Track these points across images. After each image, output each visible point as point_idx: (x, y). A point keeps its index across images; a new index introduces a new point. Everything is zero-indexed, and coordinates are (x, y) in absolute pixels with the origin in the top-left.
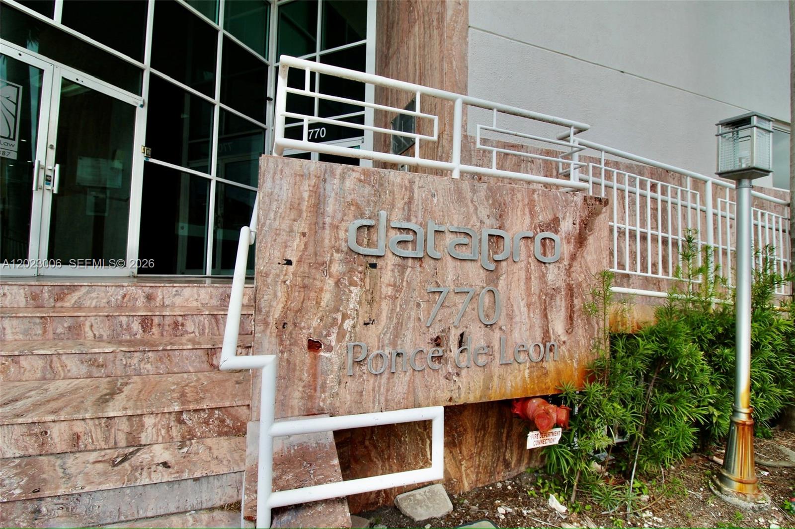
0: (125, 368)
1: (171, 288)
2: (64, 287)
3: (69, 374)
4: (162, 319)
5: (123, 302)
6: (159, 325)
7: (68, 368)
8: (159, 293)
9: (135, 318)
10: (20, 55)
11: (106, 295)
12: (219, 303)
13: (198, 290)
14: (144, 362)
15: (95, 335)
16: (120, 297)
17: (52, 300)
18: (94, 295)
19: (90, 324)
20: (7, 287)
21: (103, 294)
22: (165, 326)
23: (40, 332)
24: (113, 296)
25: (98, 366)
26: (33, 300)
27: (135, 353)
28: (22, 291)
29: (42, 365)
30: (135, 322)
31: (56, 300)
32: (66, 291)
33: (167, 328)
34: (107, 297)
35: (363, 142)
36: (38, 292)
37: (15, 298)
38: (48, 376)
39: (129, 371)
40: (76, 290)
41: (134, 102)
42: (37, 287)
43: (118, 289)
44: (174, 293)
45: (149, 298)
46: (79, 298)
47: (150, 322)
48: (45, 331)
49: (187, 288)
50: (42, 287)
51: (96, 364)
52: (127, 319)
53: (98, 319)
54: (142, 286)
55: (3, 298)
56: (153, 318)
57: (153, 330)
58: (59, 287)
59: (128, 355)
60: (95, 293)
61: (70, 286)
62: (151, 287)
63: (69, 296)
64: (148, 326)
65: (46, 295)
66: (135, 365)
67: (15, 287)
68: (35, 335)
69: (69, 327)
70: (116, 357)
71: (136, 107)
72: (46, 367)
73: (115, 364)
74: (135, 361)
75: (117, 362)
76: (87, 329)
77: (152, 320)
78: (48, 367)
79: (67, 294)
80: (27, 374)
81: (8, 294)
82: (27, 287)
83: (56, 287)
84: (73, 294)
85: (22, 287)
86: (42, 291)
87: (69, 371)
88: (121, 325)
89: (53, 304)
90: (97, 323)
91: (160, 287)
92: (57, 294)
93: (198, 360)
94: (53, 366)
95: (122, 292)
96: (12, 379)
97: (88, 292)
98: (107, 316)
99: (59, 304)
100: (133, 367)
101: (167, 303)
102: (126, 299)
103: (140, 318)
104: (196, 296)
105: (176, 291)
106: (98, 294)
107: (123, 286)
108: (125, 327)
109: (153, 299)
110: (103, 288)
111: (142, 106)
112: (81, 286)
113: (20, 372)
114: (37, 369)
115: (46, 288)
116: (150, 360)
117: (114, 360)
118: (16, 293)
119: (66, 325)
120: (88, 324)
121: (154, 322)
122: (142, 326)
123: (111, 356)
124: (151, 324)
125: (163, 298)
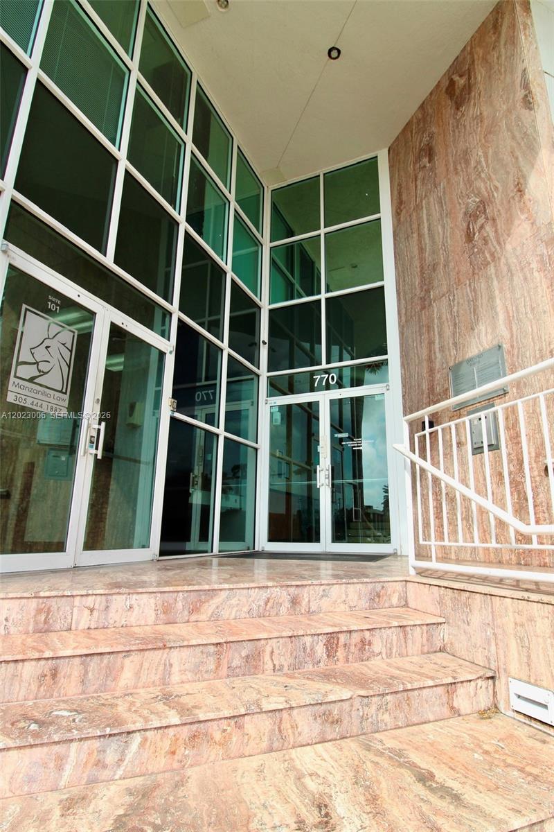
0: (361, 722)
1: (318, 587)
2: (201, 593)
3: (300, 739)
4: (348, 635)
5: (265, 609)
6: (345, 645)
7: (299, 730)
8: (305, 594)
9: (320, 637)
10: (79, 296)
11: (247, 601)
12: (368, 604)
13: (347, 588)
14: (382, 710)
15: (274, 666)
16: (262, 603)
17: (186, 613)
18: (234, 601)
19: (270, 649)
20: (135, 596)
21: (244, 600)
22: (351, 647)
23: (212, 667)
24: (256, 602)
25: (333, 722)
26: (164, 613)
27: (373, 698)
28: (152, 601)
29: (270, 727)
30: (320, 642)
31: (191, 612)
32: (203, 597)
33: (353, 649)
34: (249, 603)
35: (388, 390)
36: (171, 601)
37: (143, 612)
38: (276, 745)
39: (367, 726)
40: (215, 595)
41: (165, 348)
42: (171, 594)
43: (261, 592)
44: (321, 593)
45: (295, 602)
46: (217, 607)
47: (336, 642)
48: (218, 666)
49: (335, 586)
50: (176, 594)
51: (330, 720)
52: (311, 640)
53: (281, 642)
54: (288, 586)
55: (129, 613)
56: (340, 635)
57: (338, 654)
58: (195, 594)
59: (366, 700)
60: (236, 599)
61: (209, 590)
62: (297, 586)
63: (207, 604)
64: (333, 648)
65: (180, 605)
66: (372, 716)
67: (145, 596)
68: (207, 672)
69: (247, 657)
70: (352, 706)
71: (165, 354)
72: (274, 730)
73: (350, 716)
74: (373, 709)
75: (354, 713)
76: (267, 658)
77: (338, 639)
78: (277, 732)
79: (204, 602)
80: (252, 744)
81: (135, 606)
82: (159, 595)
83: (192, 593)
84: (211, 602)
85: (153, 595)
86: (176, 600)
87: (300, 734)
88: (304, 649)
89: (187, 618)
90: (279, 648)
91: (306, 585)
92: (192, 603)
93: (438, 702)
94: (282, 728)
95: (265, 594)
96: (232, 755)
97: (228, 598)
98: (290, 637)
99: (193, 618)
100: (370, 720)
101: (313, 608)
102: (270, 604)
103: (325, 636)
104: (344, 596)
105: (324, 591)
106: (239, 600)
107: (267, 587)
108: (308, 651)
109: (299, 603)
110: (245, 591)
111: (171, 352)
112: (221, 590)
113: (242, 743)
114: (264, 735)
115: (181, 594)
116: (390, 706)
117: (351, 711)
118: (144, 605)
119: (244, 654)
120: (268, 649)
121: (340, 641)
122: (327, 648)
123: (346, 705)
124: (337, 645)
125: (309, 601)
